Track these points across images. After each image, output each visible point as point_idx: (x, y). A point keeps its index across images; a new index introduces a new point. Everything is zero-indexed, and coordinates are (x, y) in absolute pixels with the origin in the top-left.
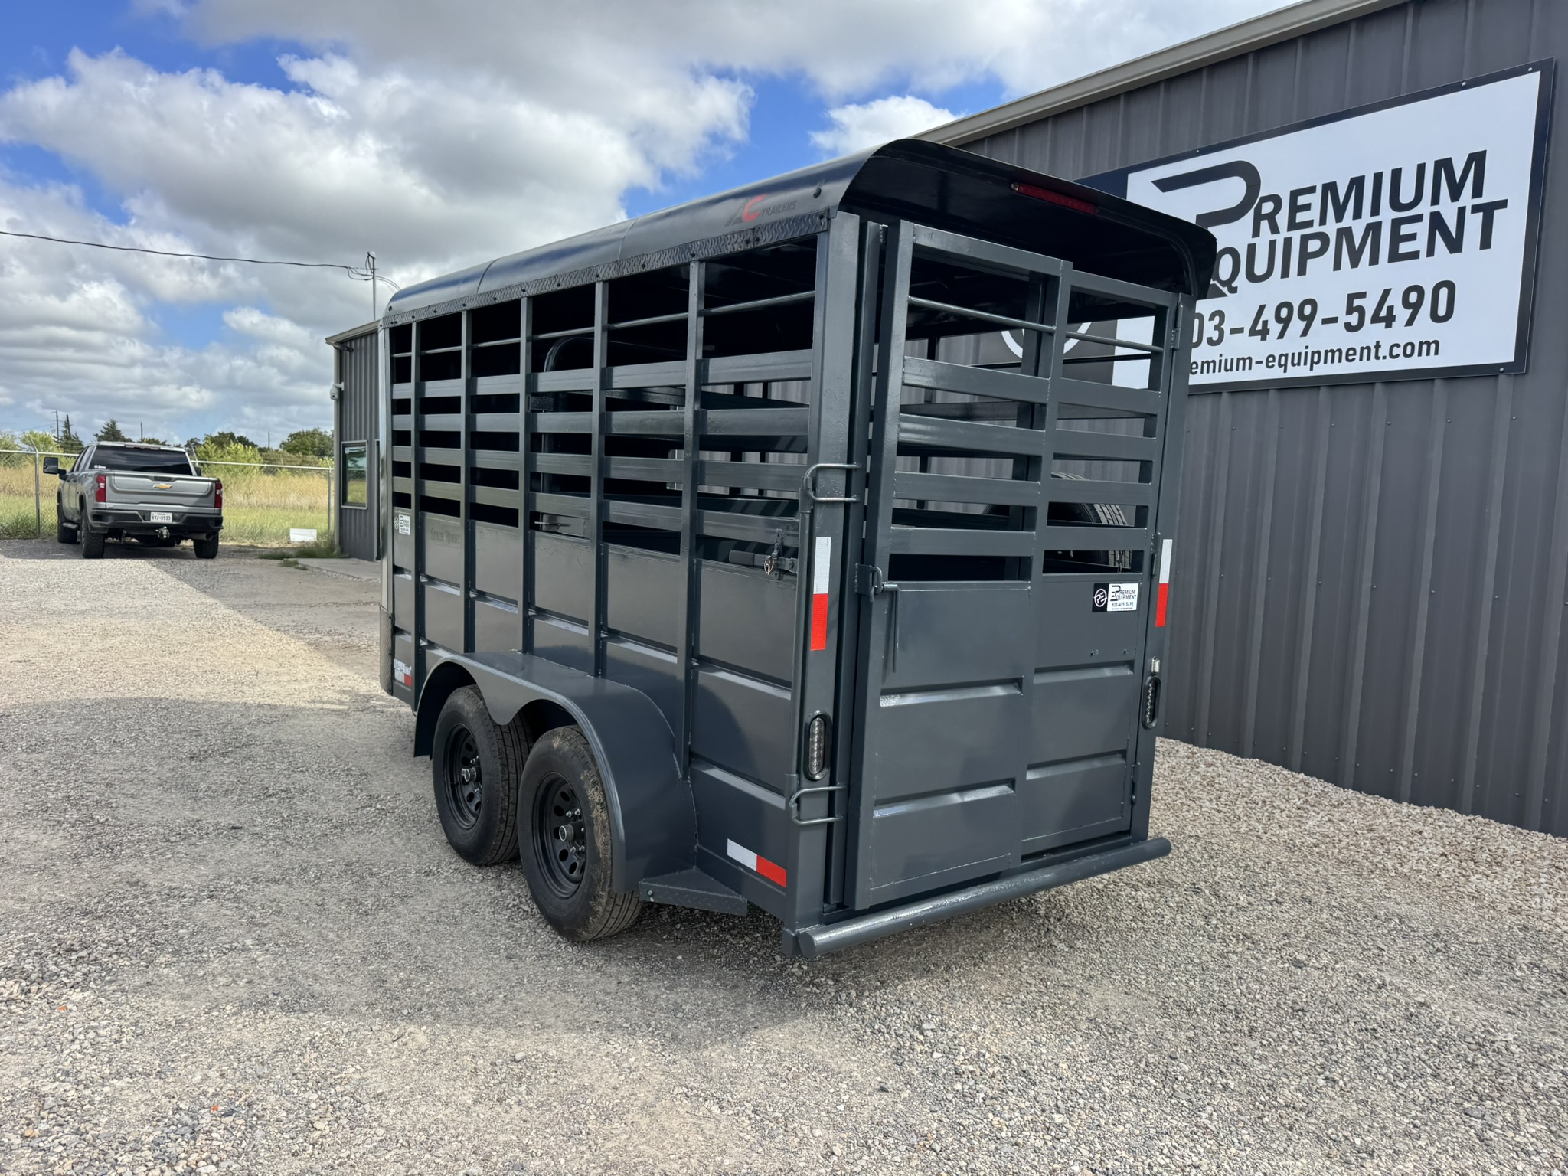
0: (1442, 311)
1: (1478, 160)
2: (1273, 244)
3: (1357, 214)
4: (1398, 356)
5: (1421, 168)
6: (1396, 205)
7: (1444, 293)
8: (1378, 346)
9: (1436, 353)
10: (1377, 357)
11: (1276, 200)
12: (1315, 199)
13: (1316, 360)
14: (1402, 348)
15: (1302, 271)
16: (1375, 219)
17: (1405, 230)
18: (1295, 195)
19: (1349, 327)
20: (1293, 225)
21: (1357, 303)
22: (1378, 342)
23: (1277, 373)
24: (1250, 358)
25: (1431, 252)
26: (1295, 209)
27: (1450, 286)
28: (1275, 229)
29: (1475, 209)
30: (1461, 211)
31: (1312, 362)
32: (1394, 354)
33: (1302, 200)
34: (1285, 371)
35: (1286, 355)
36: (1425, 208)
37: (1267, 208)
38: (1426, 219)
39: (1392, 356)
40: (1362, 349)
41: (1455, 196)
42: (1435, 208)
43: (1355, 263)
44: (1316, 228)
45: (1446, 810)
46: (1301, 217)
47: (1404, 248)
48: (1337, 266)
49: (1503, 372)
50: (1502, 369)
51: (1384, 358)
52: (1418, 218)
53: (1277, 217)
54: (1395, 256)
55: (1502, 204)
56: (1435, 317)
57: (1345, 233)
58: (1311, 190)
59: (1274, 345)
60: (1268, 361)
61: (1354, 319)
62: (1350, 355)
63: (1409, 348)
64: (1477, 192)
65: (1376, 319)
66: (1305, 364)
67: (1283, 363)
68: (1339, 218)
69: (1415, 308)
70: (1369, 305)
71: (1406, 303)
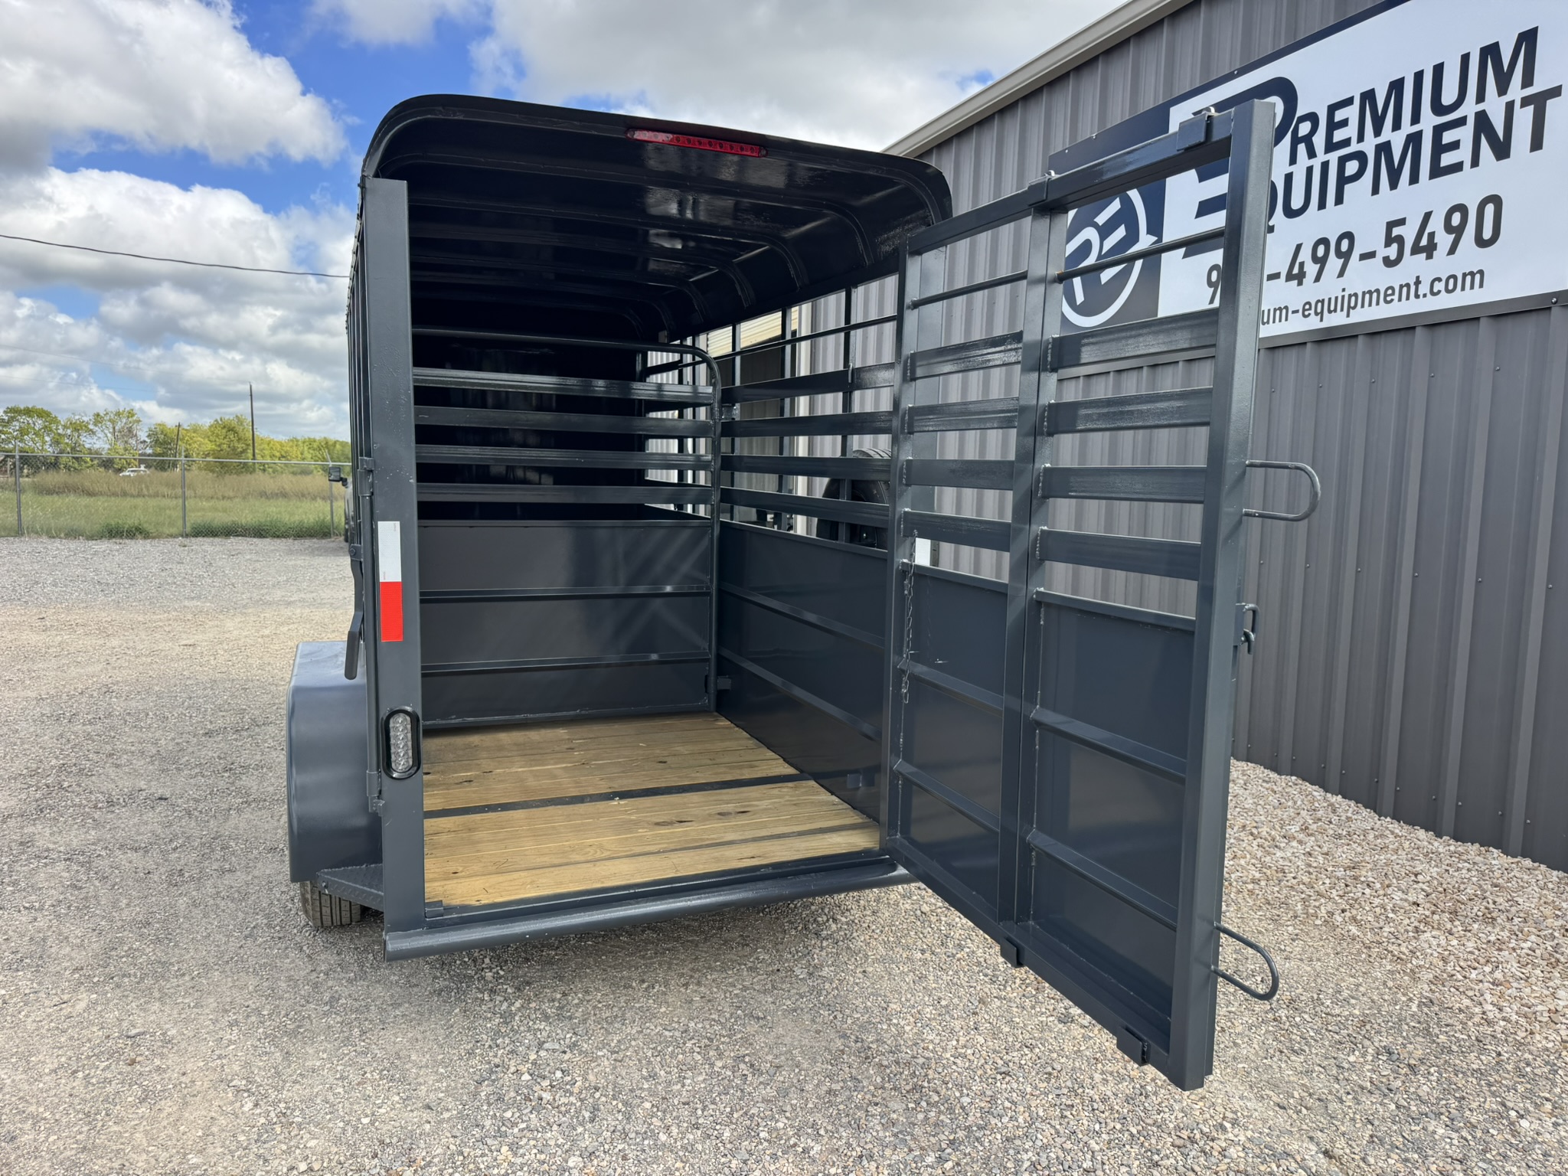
0: (1487, 234)
1: (1528, 39)
2: (1310, 170)
3: (1397, 126)
4: (1439, 292)
5: (1465, 59)
6: (1438, 108)
7: (1490, 209)
8: (1418, 282)
9: (1481, 286)
10: (1417, 296)
11: (1313, 118)
12: (1352, 113)
13: (1352, 304)
14: (1443, 283)
15: (1339, 200)
16: (1416, 128)
17: (1448, 137)
18: (1332, 109)
19: (1388, 262)
20: (1330, 147)
21: (1396, 231)
22: (1418, 278)
23: (1313, 323)
24: (1286, 308)
25: (1475, 162)
26: (1333, 126)
27: (1496, 200)
28: (1312, 154)
29: (1525, 102)
30: (1510, 106)
31: (1349, 307)
32: (1435, 290)
33: (1339, 116)
34: (1321, 320)
35: (1323, 301)
36: (1469, 108)
37: (1305, 128)
38: (1471, 121)
39: (1433, 294)
40: (1401, 287)
41: (1502, 90)
42: (1481, 107)
43: (1394, 185)
44: (1354, 147)
45: (1491, 849)
46: (1339, 135)
47: (1447, 159)
48: (1375, 190)
49: (1556, 303)
50: (1554, 300)
51: (1425, 295)
52: (1462, 121)
53: (1313, 138)
54: (1437, 171)
55: (1556, 92)
56: (1481, 242)
57: (1384, 149)
58: (1349, 102)
59: (1310, 291)
60: (1304, 310)
61: (1392, 252)
62: (1388, 295)
63: (1451, 281)
64: (1528, 81)
65: (1416, 250)
66: (1342, 310)
67: (1319, 310)
68: (1377, 132)
69: (1458, 232)
70: (1408, 232)
71: (1448, 228)
